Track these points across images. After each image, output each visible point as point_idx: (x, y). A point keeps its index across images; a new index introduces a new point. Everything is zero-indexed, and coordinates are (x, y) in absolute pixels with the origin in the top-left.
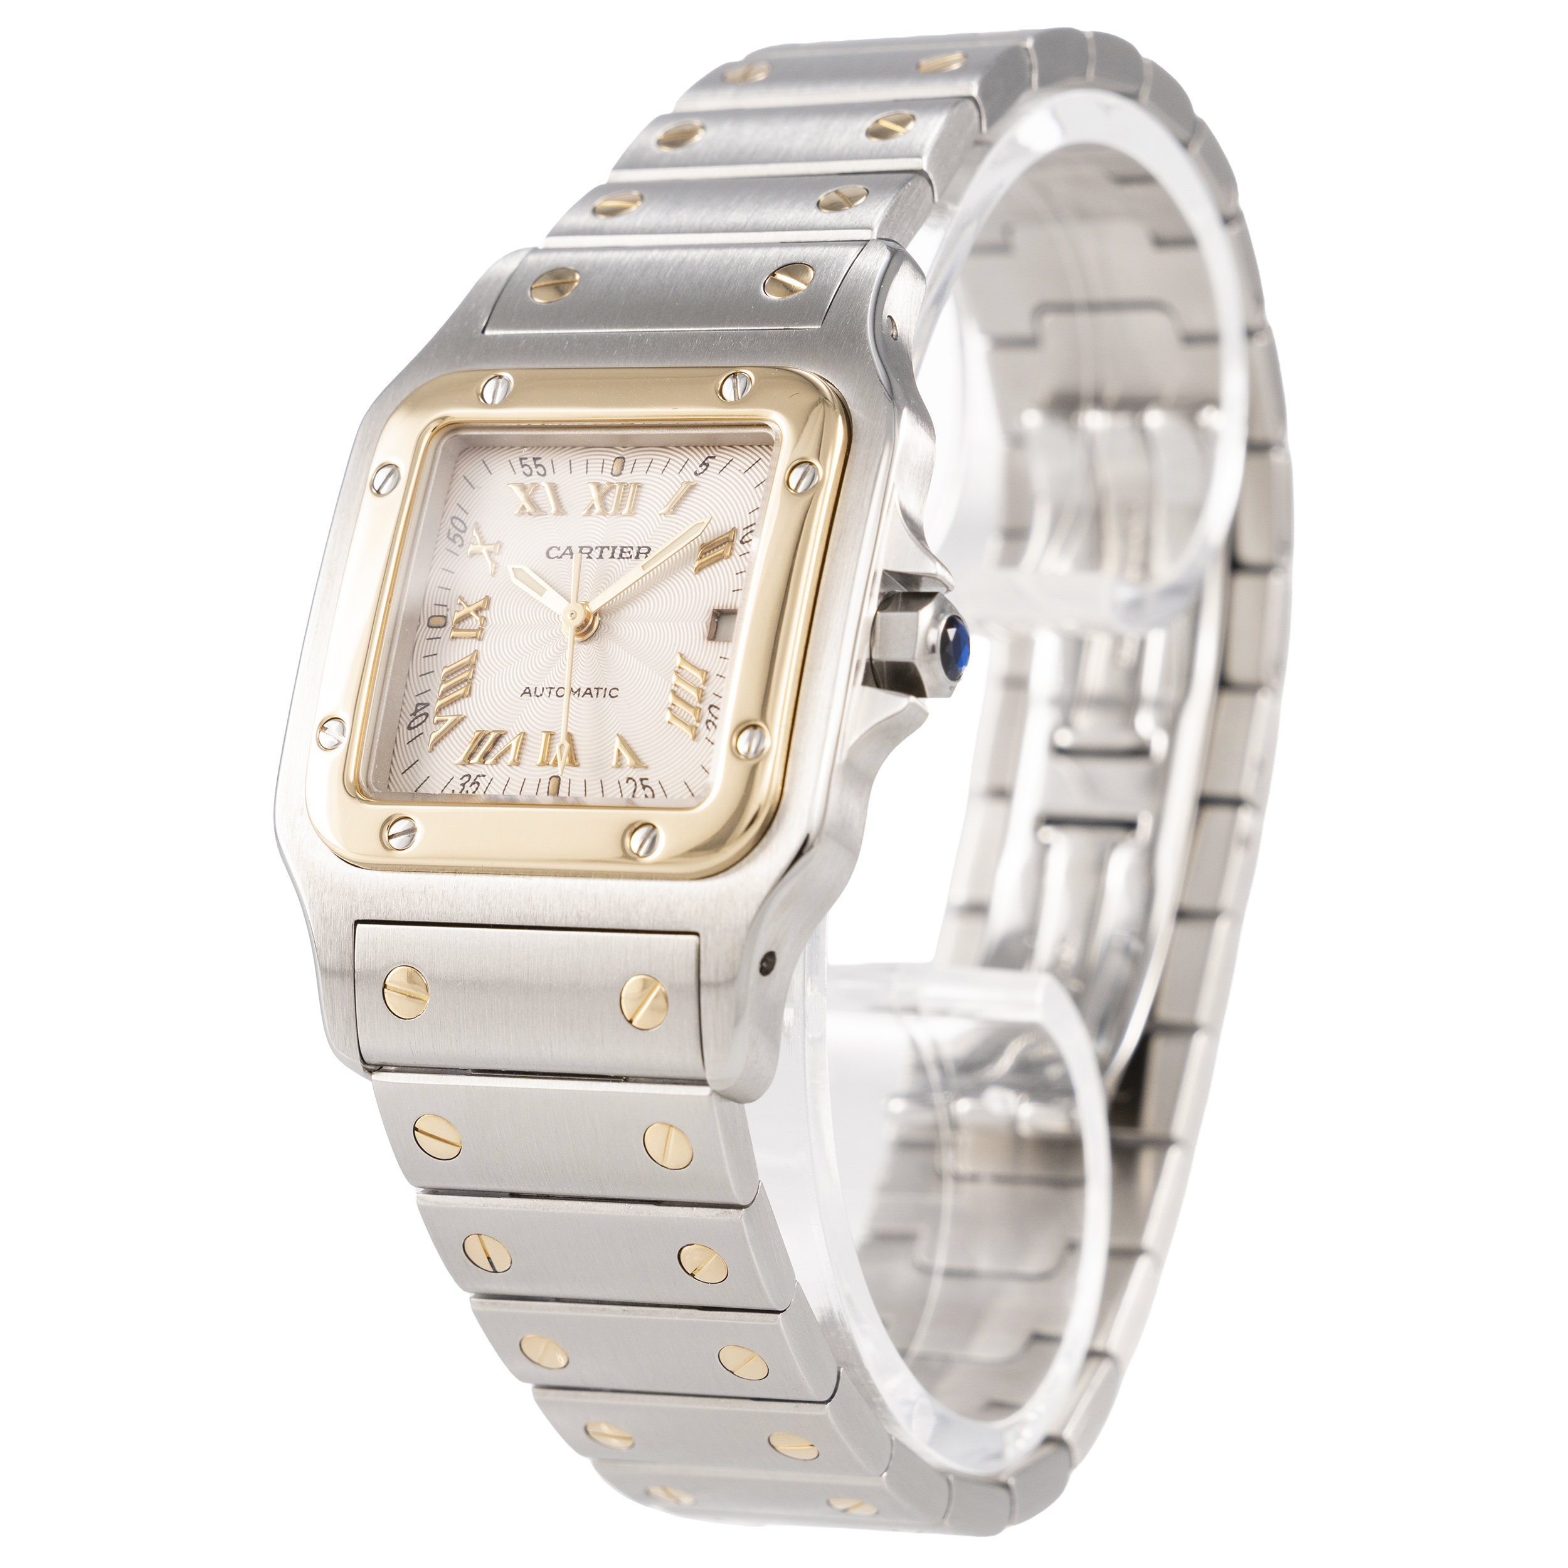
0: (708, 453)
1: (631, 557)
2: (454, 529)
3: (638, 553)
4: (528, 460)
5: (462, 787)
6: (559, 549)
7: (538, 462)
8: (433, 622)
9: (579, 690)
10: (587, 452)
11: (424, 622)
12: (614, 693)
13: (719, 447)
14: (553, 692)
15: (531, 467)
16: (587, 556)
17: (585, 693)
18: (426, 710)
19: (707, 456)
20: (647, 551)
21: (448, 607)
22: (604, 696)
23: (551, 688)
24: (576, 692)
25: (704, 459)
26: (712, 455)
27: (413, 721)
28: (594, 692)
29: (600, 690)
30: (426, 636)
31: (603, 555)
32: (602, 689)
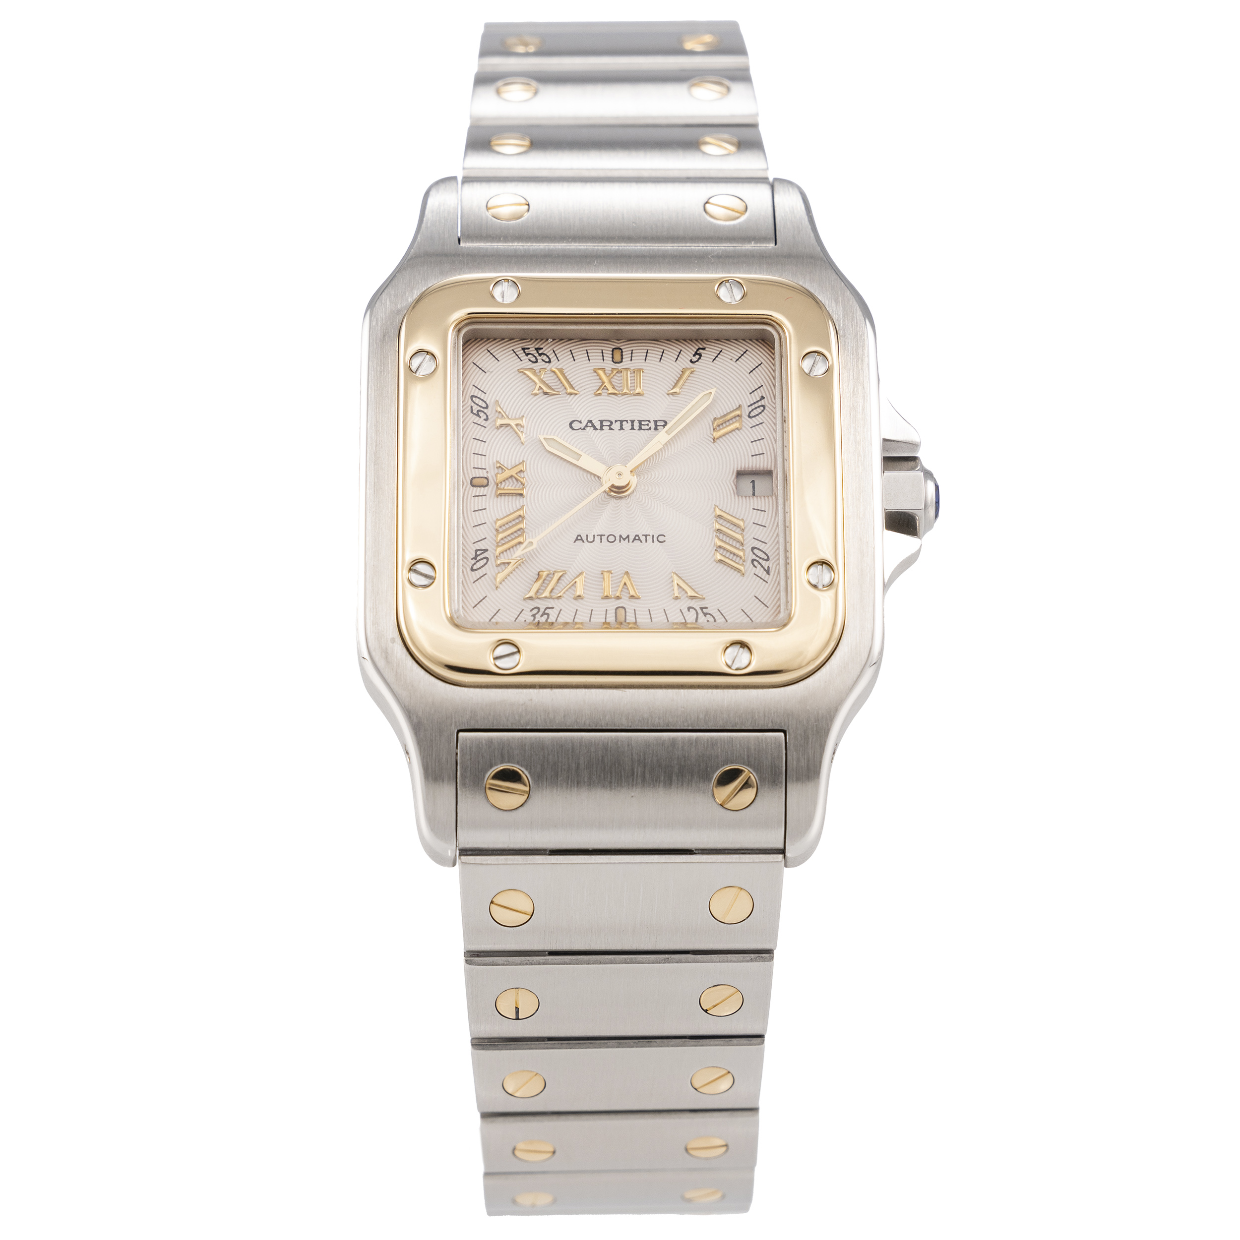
0: (698, 346)
1: (650, 429)
2: (476, 406)
3: (656, 426)
4: (531, 349)
5: (532, 618)
6: (580, 422)
7: (540, 352)
8: (475, 482)
9: (628, 536)
10: (584, 344)
11: (467, 482)
12: (661, 538)
13: (707, 340)
14: (604, 538)
15: (535, 355)
16: (608, 428)
17: (635, 539)
18: (485, 555)
19: (697, 348)
20: (664, 424)
21: (487, 470)
22: (653, 542)
23: (601, 536)
24: (626, 538)
25: (695, 350)
26: (701, 347)
27: (475, 564)
28: (643, 539)
29: (648, 537)
30: (472, 494)
31: (623, 427)
32: (649, 535)
